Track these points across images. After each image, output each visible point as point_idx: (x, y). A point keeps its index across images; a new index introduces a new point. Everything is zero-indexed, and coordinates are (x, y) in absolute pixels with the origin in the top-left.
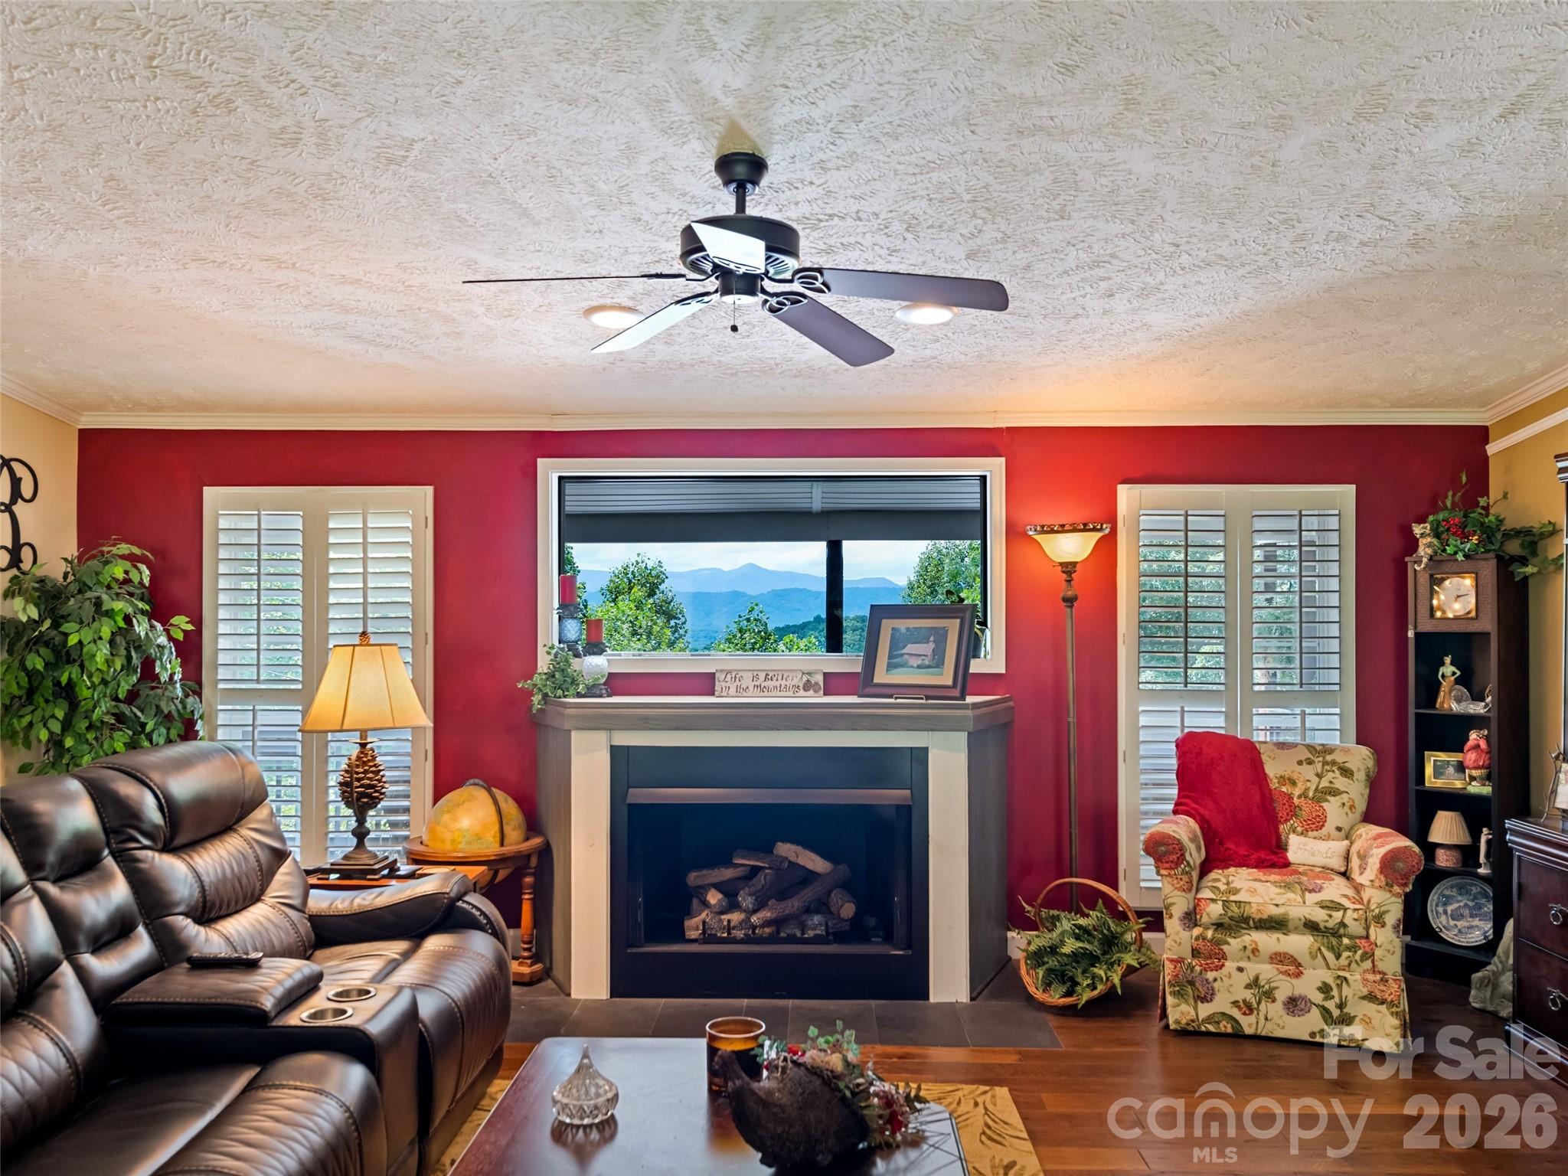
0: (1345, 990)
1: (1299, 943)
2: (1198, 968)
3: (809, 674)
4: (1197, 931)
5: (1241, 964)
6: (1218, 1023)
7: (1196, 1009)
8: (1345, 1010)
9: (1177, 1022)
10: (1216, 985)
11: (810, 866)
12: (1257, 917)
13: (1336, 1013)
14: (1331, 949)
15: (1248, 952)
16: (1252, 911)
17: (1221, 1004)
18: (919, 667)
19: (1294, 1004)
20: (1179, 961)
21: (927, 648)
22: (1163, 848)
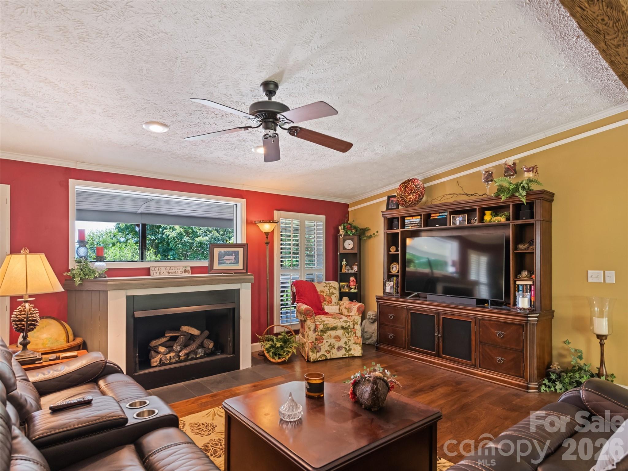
0: (350, 342)
1: (340, 332)
2: (317, 344)
3: (185, 267)
4: (316, 333)
5: (327, 340)
6: (322, 357)
7: (317, 355)
8: (350, 347)
9: (313, 359)
10: (321, 347)
11: (193, 333)
12: (331, 327)
13: (348, 349)
14: (347, 332)
15: (329, 337)
16: (330, 326)
17: (322, 352)
18: (230, 263)
19: (339, 348)
20: (313, 342)
21: (233, 257)
22: (308, 312)
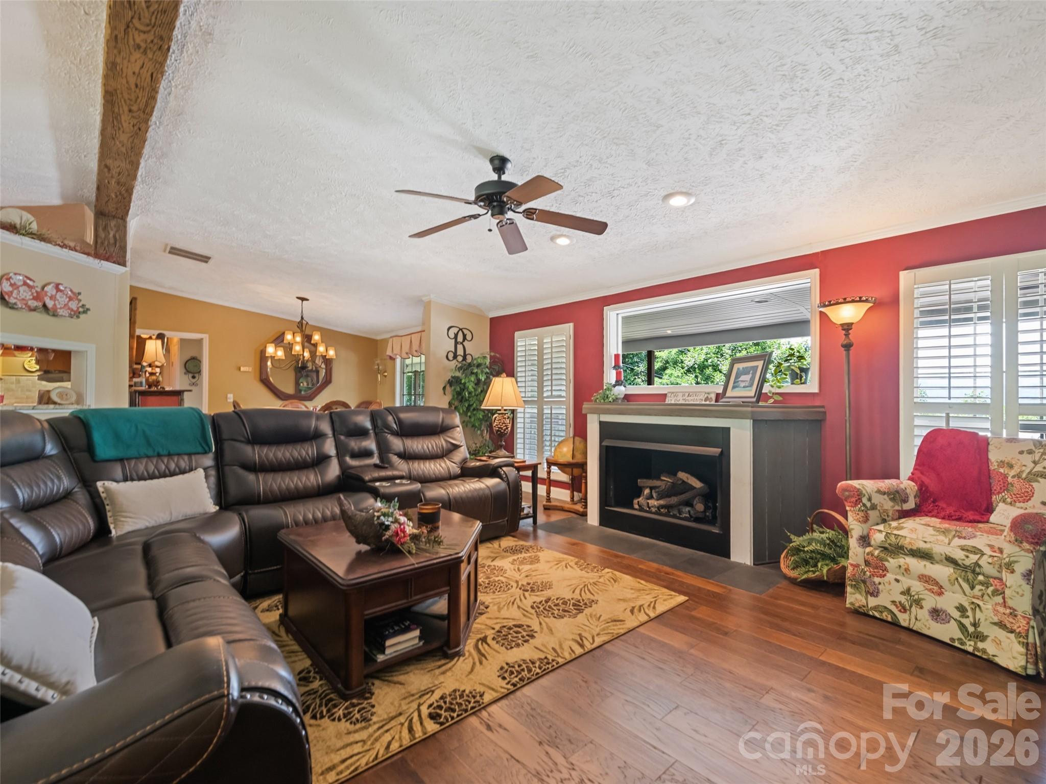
0: (978, 614)
1: (942, 572)
2: (868, 573)
3: (708, 393)
4: (868, 550)
5: (898, 577)
6: (881, 612)
7: (866, 599)
8: (979, 629)
9: (852, 604)
10: (880, 587)
11: (694, 485)
12: (909, 547)
13: (971, 629)
14: (967, 581)
15: (902, 570)
16: (906, 543)
17: (883, 600)
19: (936, 613)
20: (857, 566)
22: (847, 493)
